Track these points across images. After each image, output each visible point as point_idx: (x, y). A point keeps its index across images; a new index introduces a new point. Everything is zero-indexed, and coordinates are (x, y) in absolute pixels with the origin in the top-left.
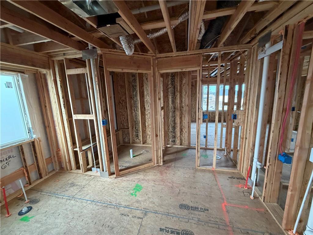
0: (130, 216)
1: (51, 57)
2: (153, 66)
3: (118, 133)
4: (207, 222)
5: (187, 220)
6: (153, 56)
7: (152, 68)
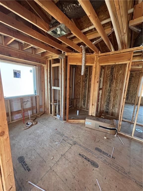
0: (67, 142)
1: (47, 58)
2: (96, 61)
3: (74, 101)
4: (110, 164)
5: (97, 157)
6: (97, 55)
7: (95, 62)
